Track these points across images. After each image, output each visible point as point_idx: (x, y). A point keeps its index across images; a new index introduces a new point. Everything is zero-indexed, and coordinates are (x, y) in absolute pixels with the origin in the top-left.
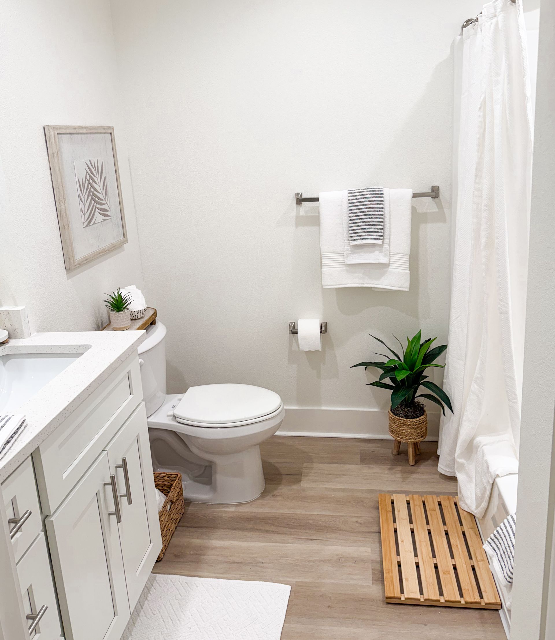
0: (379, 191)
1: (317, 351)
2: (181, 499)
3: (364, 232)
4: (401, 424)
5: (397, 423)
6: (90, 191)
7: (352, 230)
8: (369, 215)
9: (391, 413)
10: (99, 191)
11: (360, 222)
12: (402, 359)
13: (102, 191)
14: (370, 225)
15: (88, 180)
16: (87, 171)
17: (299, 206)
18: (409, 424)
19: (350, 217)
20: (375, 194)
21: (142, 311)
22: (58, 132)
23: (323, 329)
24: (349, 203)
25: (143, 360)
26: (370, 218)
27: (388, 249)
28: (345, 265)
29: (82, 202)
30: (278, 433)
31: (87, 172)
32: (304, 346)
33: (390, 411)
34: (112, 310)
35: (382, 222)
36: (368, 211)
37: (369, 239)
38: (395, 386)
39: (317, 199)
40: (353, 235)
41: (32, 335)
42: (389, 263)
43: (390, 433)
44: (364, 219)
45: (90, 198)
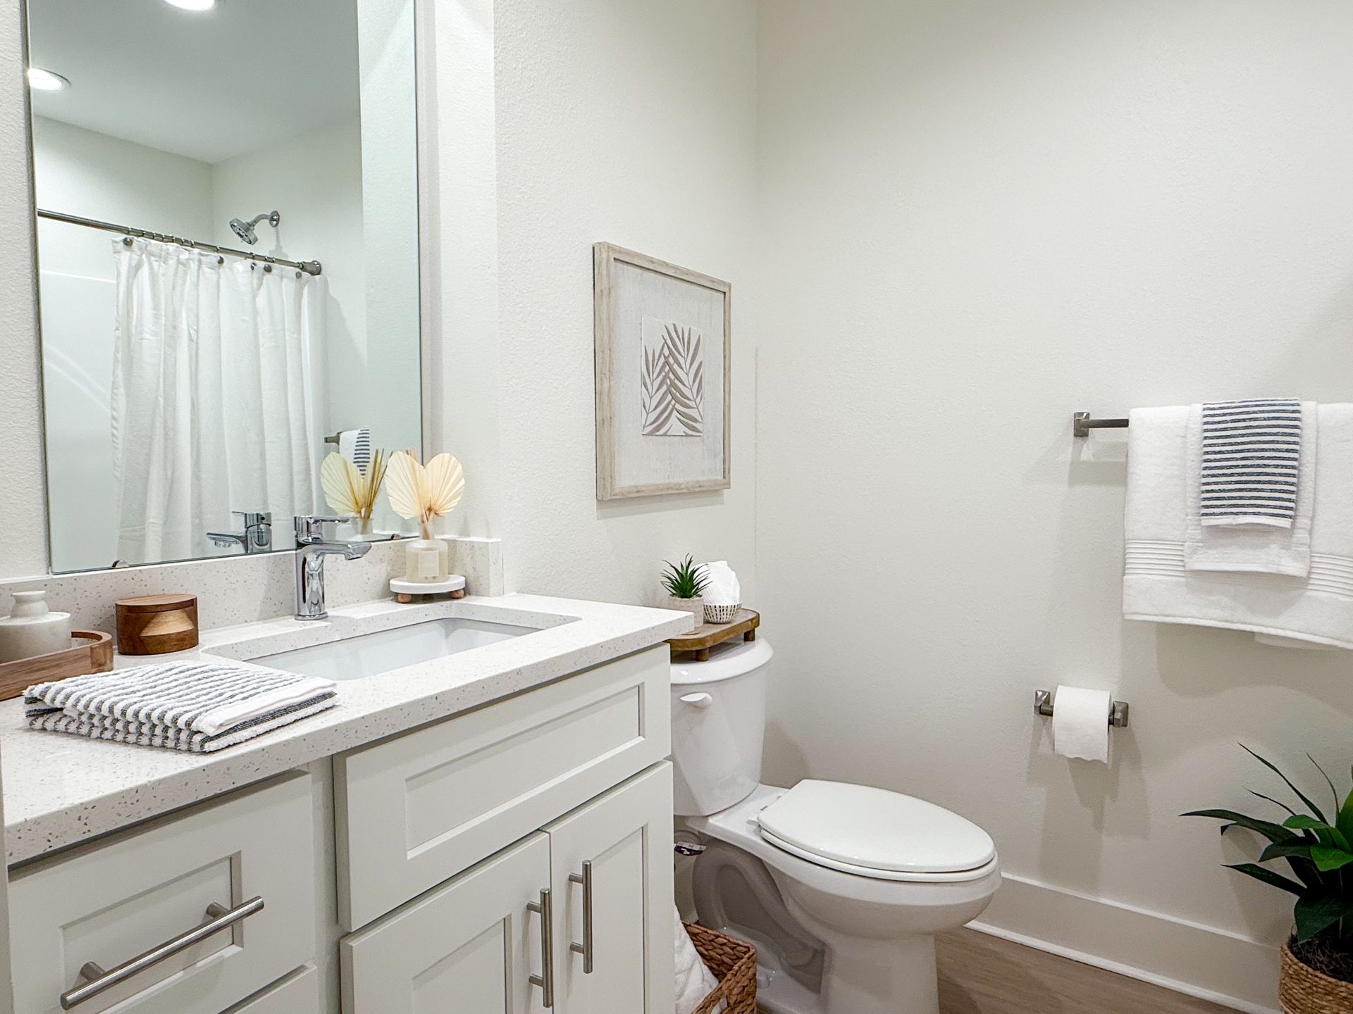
0: (1288, 405)
1: (1096, 762)
2: (748, 1003)
3: (1241, 498)
4: (1320, 990)
5: (1308, 985)
6: (666, 377)
7: (1208, 491)
8: (1259, 458)
9: (1290, 954)
10: (685, 383)
11: (1232, 475)
12: (1332, 823)
13: (691, 383)
14: (1259, 482)
15: (665, 357)
16: (665, 340)
17: (1079, 440)
18: (1343, 994)
19: (1206, 461)
20: (1278, 411)
21: (729, 610)
22: (617, 258)
23: (1118, 716)
24: (1206, 431)
25: (711, 696)
26: (1258, 466)
27: (1308, 541)
28: (1185, 571)
29: (647, 390)
30: (974, 924)
31: (666, 343)
32: (1067, 746)
33: (1286, 947)
34: (674, 594)
35: (1294, 476)
36: (1255, 450)
37: (1254, 513)
38: (1306, 887)
39: (1124, 423)
40: (1210, 502)
41: (505, 595)
42: (1309, 578)
43: (1282, 1004)
44: (1244, 466)
45: (664, 388)
